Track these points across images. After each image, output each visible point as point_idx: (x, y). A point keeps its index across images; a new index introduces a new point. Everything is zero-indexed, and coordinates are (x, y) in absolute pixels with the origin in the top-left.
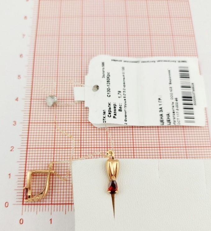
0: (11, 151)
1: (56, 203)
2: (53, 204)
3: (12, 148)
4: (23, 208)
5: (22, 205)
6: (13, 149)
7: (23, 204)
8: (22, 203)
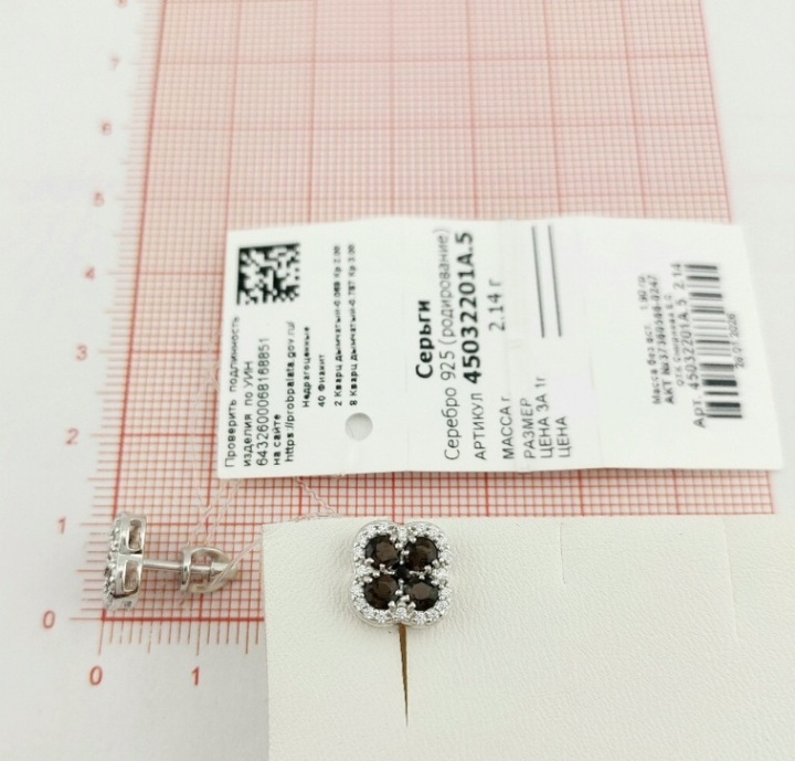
0: (69, 442)
1: (214, 615)
2: (206, 619)
3: (73, 434)
4: (102, 630)
5: (100, 622)
6: (74, 437)
7: (104, 619)
8: (99, 614)
